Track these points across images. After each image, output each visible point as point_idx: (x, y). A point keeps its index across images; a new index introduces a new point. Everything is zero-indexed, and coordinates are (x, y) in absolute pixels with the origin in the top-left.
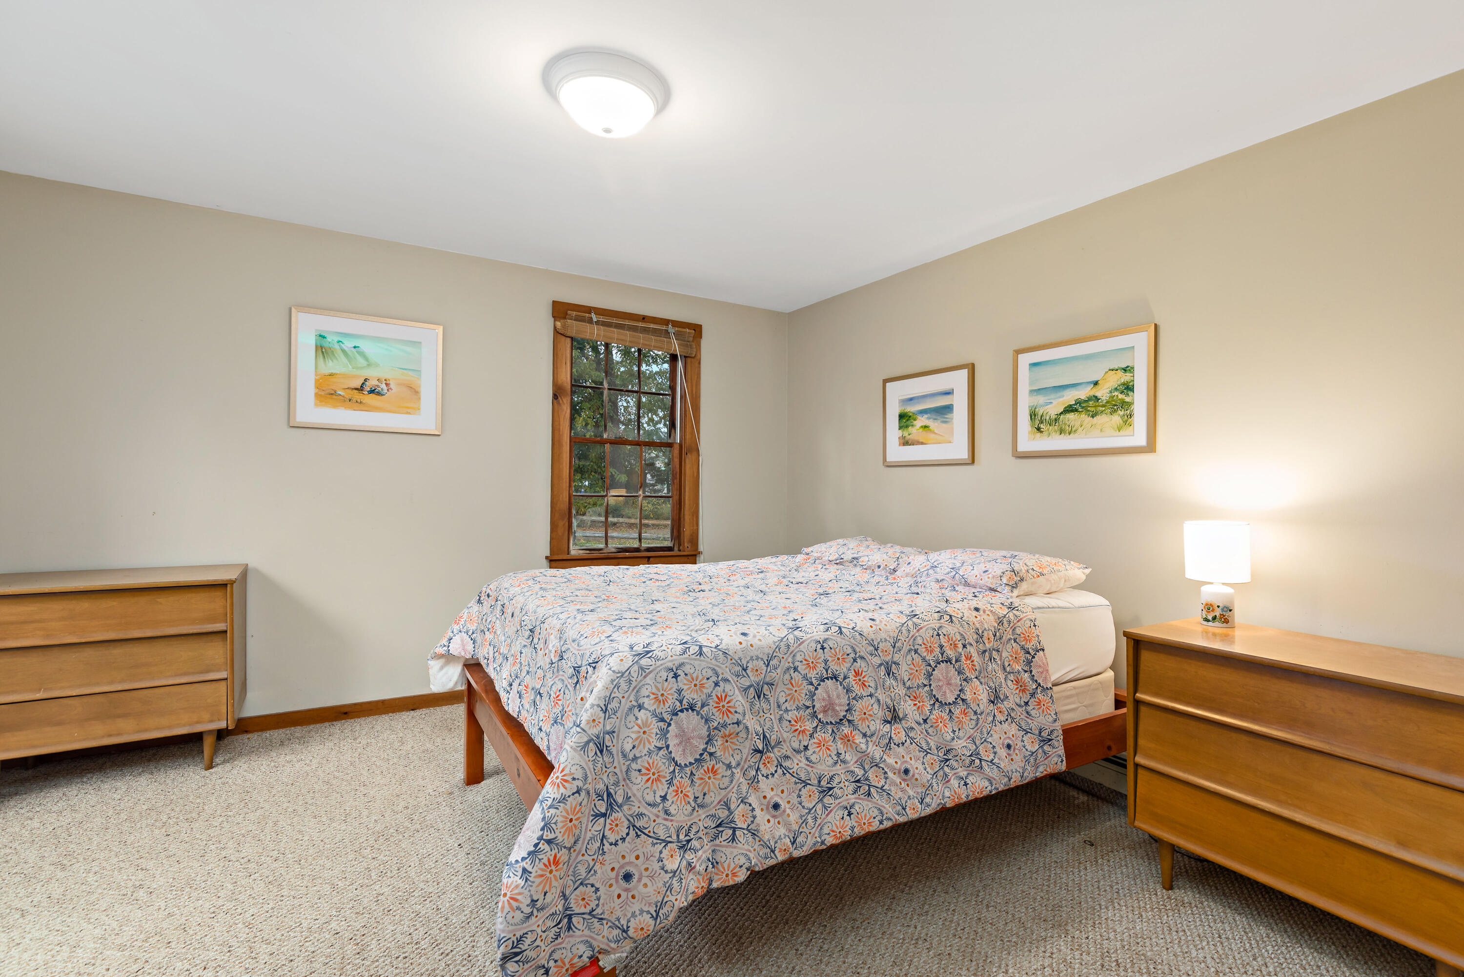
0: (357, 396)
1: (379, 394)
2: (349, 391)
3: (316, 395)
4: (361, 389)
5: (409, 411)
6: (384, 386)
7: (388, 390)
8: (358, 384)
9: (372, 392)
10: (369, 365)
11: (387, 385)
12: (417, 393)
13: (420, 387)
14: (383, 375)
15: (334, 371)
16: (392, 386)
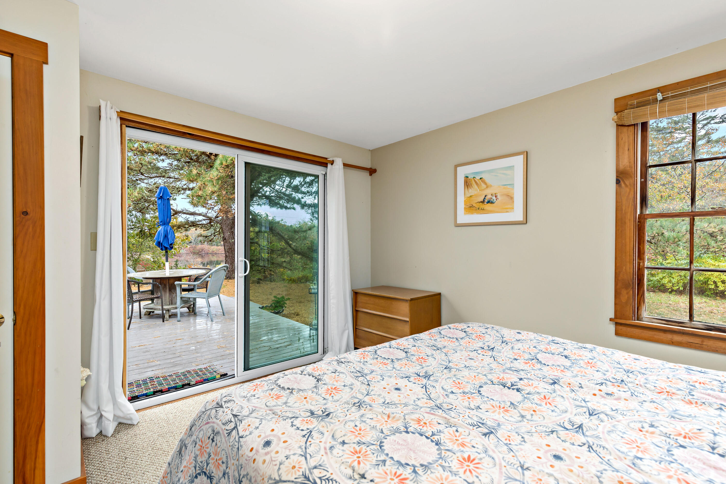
0: (482, 206)
1: (492, 203)
2: (478, 204)
3: (465, 208)
4: (483, 202)
5: (508, 210)
6: (494, 198)
7: (496, 200)
8: (482, 199)
9: (488, 202)
10: (487, 187)
11: (496, 196)
12: (512, 198)
13: (513, 194)
14: (494, 192)
15: (472, 194)
16: (498, 197)
